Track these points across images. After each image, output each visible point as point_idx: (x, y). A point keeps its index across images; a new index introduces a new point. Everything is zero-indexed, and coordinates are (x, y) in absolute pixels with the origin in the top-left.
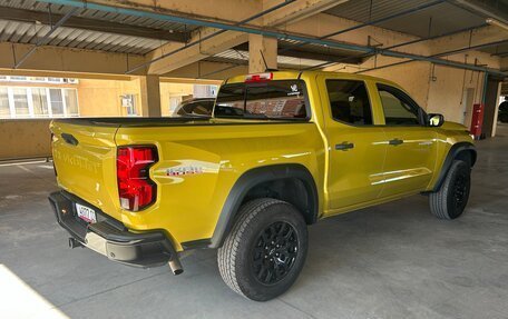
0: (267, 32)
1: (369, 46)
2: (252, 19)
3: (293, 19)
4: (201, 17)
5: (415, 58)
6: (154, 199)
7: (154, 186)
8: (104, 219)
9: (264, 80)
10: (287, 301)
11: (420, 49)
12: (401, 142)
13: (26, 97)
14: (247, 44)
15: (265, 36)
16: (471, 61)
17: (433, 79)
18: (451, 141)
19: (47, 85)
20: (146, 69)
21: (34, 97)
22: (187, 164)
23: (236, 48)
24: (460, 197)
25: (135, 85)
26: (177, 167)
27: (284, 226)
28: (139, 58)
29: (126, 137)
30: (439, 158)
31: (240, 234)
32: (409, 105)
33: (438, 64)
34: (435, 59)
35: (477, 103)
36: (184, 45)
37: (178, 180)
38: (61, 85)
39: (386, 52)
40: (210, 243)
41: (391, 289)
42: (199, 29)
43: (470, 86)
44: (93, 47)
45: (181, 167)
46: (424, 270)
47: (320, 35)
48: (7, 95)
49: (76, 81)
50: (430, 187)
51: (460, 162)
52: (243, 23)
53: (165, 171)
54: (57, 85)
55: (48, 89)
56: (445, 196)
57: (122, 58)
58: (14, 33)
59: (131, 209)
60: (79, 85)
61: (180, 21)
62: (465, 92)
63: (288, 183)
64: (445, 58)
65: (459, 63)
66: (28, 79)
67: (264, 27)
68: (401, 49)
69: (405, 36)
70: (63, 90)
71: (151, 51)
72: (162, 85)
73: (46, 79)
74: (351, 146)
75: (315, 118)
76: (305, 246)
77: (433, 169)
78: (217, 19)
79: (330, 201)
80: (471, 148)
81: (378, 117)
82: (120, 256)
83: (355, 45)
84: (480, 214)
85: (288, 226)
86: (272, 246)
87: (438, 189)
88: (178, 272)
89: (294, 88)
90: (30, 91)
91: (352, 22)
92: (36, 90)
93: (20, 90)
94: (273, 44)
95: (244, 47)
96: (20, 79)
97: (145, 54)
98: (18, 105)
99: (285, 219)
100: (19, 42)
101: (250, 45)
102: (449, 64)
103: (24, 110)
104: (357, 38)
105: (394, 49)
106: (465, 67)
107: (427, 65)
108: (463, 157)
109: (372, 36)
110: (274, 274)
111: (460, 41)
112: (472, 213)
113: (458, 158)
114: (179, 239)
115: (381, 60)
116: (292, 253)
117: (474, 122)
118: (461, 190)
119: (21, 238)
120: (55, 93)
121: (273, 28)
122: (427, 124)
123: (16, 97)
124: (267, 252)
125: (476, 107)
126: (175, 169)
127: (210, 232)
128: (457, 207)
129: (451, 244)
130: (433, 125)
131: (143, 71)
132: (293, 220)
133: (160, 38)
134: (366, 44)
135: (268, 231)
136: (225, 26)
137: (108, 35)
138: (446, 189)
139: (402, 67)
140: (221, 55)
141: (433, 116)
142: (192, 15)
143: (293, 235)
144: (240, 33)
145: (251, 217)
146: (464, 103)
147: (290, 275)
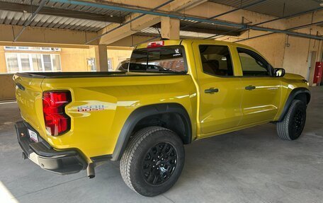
0: (173, 15)
1: (243, 24)
2: (161, 6)
3: (189, 6)
4: (128, 6)
5: (275, 31)
6: (69, 128)
7: (69, 119)
8: (41, 140)
9: (158, 46)
10: (168, 197)
11: (278, 25)
12: (254, 88)
13: (28, 59)
14: (160, 23)
15: (171, 18)
16: (314, 33)
17: (288, 45)
18: (291, 87)
19: (42, 52)
20: (98, 41)
21: (34, 60)
22: (93, 104)
23: (154, 26)
24: (299, 125)
25: (92, 51)
26: (86, 106)
27: (166, 145)
28: (94, 34)
29: (49, 85)
30: (283, 99)
31: (133, 151)
32: (262, 62)
33: (291, 35)
34: (289, 32)
35: (318, 61)
36: (119, 25)
37: (87, 115)
38: (50, 52)
39: (255, 27)
40: (112, 158)
41: (242, 189)
42: (130, 14)
43: (313, 50)
44: (64, 27)
45: (89, 105)
46: (267, 176)
47: (208, 17)
48: (16, 59)
49: (59, 49)
50: (276, 118)
51: (298, 101)
52: (156, 9)
53: (76, 108)
54: (47, 52)
55: (42, 55)
56: (287, 124)
57: (83, 34)
58: (13, 19)
59: (53, 134)
60: (61, 52)
61: (117, 9)
62: (310, 54)
63: (172, 116)
64: (296, 31)
65: (306, 34)
66: (30, 48)
67: (171, 12)
68: (265, 25)
69: (268, 16)
70: (51, 55)
71: (101, 29)
72: (109, 51)
73: (41, 48)
74: (217, 91)
75: (190, 72)
76: (183, 159)
77: (279, 106)
78: (139, 7)
79: (201, 128)
80: (306, 91)
81: (237, 71)
82: (47, 166)
83: (233, 23)
84: (313, 137)
85: (170, 146)
86: (159, 159)
87: (282, 119)
88: (91, 177)
89: (177, 51)
90: (31, 56)
91: (231, 7)
92: (34, 56)
93: (25, 56)
94: (177, 23)
95: (158, 26)
96: (25, 49)
97: (97, 31)
98: (23, 65)
99: (167, 141)
100: (17, 24)
101: (162, 24)
102: (298, 35)
103: (27, 68)
104: (234, 18)
105: (261, 25)
106: (310, 37)
107: (283, 36)
108: (301, 98)
109: (245, 17)
110: (159, 178)
111: (306, 19)
112: (307, 136)
113: (296, 98)
114: (89, 155)
115: (253, 33)
116: (173, 164)
117: (316, 74)
118: (300, 120)
119: (6, 150)
120: (47, 58)
121: (177, 12)
122: (274, 75)
123: (22, 60)
124: (154, 163)
125: (318, 64)
126: (84, 107)
127: (111, 151)
128: (296, 132)
129: (290, 158)
130: (278, 76)
131: (96, 42)
132: (173, 142)
133: (105, 21)
134: (241, 22)
135: (154, 149)
136: (144, 11)
137: (78, 20)
138: (287, 120)
139: (266, 38)
140: (143, 31)
141: (278, 69)
142: (122, 4)
143: (173, 151)
144: (155, 16)
145: (142, 139)
146: (309, 61)
147: (171, 179)
